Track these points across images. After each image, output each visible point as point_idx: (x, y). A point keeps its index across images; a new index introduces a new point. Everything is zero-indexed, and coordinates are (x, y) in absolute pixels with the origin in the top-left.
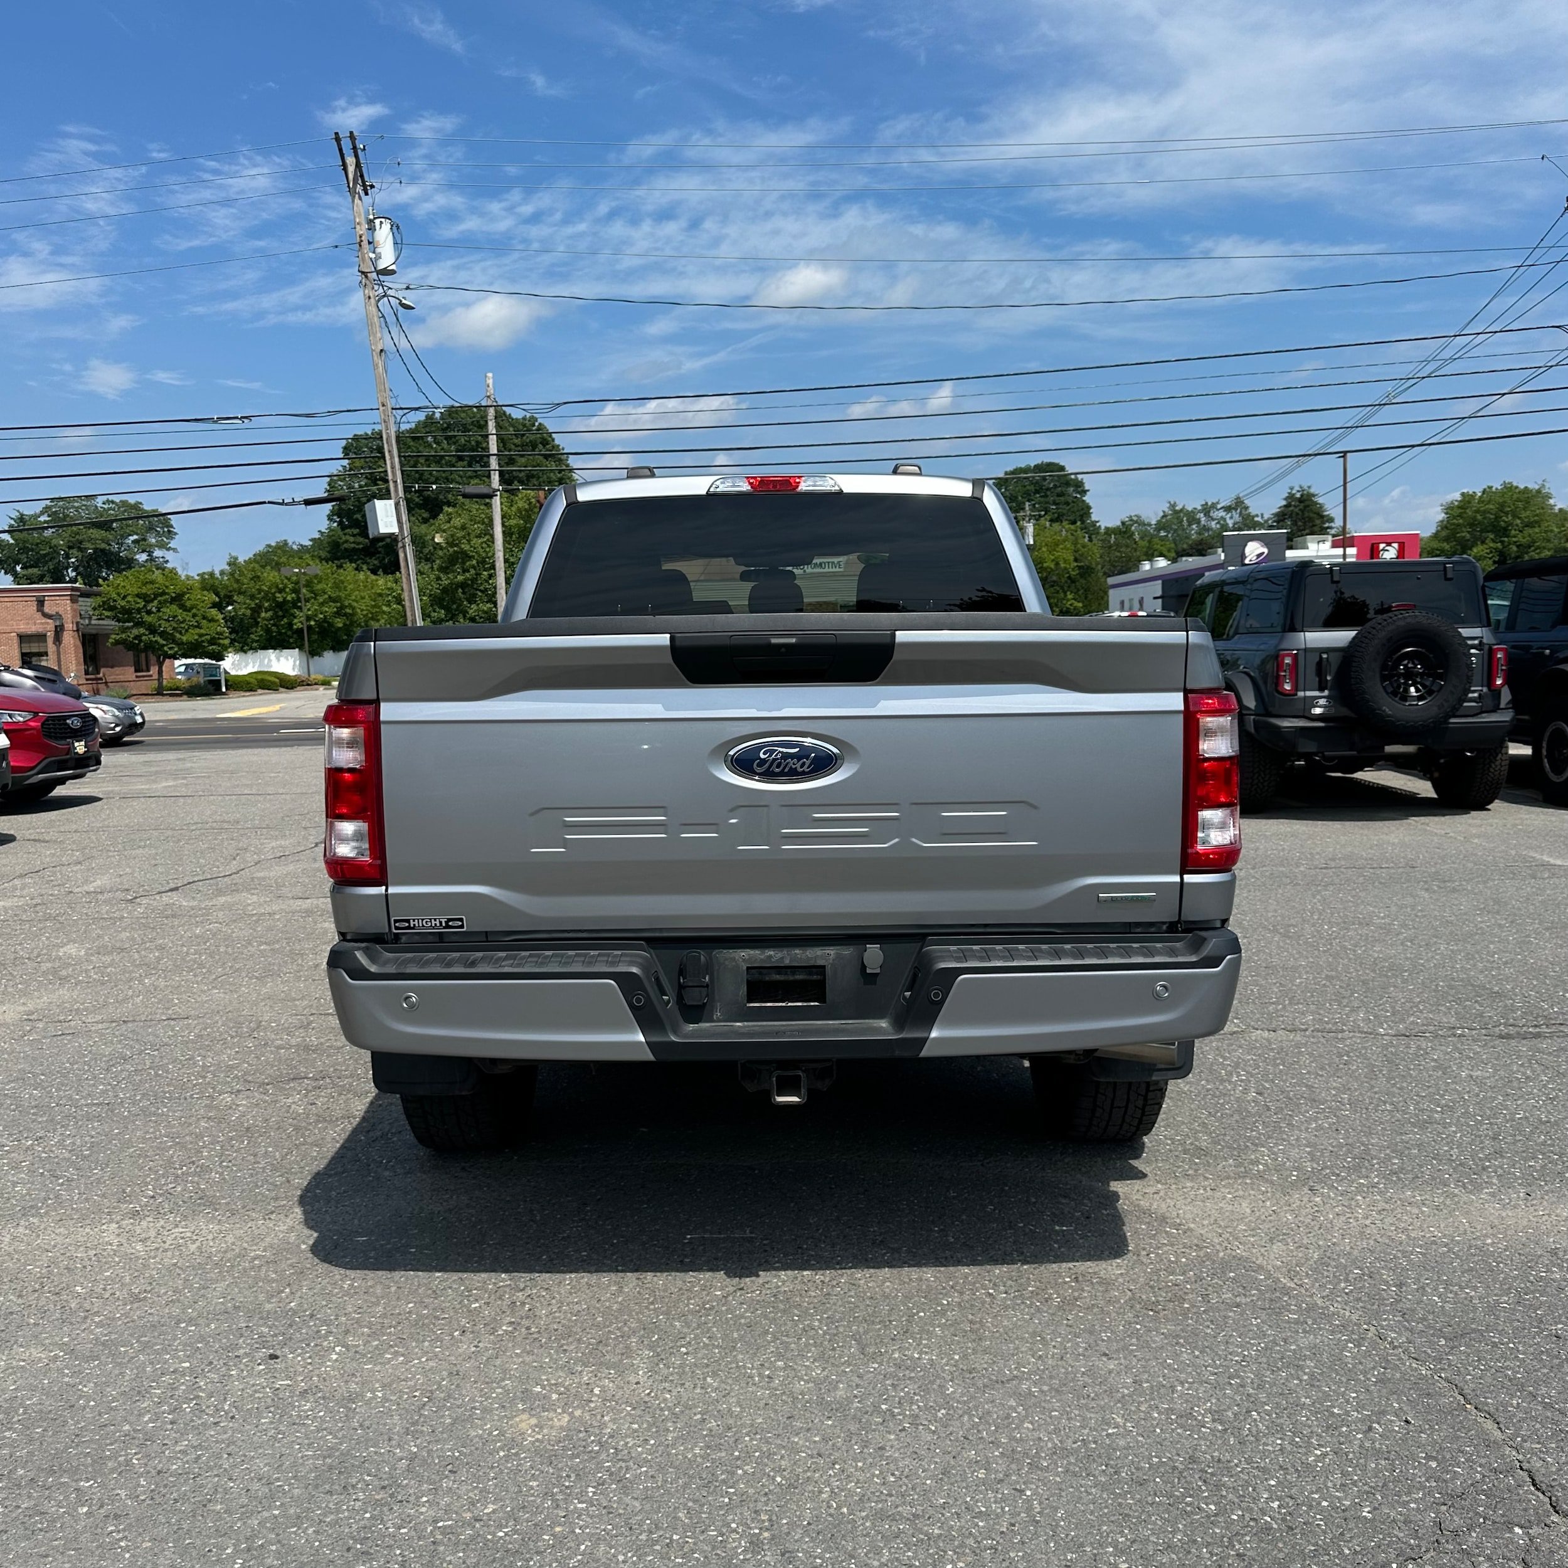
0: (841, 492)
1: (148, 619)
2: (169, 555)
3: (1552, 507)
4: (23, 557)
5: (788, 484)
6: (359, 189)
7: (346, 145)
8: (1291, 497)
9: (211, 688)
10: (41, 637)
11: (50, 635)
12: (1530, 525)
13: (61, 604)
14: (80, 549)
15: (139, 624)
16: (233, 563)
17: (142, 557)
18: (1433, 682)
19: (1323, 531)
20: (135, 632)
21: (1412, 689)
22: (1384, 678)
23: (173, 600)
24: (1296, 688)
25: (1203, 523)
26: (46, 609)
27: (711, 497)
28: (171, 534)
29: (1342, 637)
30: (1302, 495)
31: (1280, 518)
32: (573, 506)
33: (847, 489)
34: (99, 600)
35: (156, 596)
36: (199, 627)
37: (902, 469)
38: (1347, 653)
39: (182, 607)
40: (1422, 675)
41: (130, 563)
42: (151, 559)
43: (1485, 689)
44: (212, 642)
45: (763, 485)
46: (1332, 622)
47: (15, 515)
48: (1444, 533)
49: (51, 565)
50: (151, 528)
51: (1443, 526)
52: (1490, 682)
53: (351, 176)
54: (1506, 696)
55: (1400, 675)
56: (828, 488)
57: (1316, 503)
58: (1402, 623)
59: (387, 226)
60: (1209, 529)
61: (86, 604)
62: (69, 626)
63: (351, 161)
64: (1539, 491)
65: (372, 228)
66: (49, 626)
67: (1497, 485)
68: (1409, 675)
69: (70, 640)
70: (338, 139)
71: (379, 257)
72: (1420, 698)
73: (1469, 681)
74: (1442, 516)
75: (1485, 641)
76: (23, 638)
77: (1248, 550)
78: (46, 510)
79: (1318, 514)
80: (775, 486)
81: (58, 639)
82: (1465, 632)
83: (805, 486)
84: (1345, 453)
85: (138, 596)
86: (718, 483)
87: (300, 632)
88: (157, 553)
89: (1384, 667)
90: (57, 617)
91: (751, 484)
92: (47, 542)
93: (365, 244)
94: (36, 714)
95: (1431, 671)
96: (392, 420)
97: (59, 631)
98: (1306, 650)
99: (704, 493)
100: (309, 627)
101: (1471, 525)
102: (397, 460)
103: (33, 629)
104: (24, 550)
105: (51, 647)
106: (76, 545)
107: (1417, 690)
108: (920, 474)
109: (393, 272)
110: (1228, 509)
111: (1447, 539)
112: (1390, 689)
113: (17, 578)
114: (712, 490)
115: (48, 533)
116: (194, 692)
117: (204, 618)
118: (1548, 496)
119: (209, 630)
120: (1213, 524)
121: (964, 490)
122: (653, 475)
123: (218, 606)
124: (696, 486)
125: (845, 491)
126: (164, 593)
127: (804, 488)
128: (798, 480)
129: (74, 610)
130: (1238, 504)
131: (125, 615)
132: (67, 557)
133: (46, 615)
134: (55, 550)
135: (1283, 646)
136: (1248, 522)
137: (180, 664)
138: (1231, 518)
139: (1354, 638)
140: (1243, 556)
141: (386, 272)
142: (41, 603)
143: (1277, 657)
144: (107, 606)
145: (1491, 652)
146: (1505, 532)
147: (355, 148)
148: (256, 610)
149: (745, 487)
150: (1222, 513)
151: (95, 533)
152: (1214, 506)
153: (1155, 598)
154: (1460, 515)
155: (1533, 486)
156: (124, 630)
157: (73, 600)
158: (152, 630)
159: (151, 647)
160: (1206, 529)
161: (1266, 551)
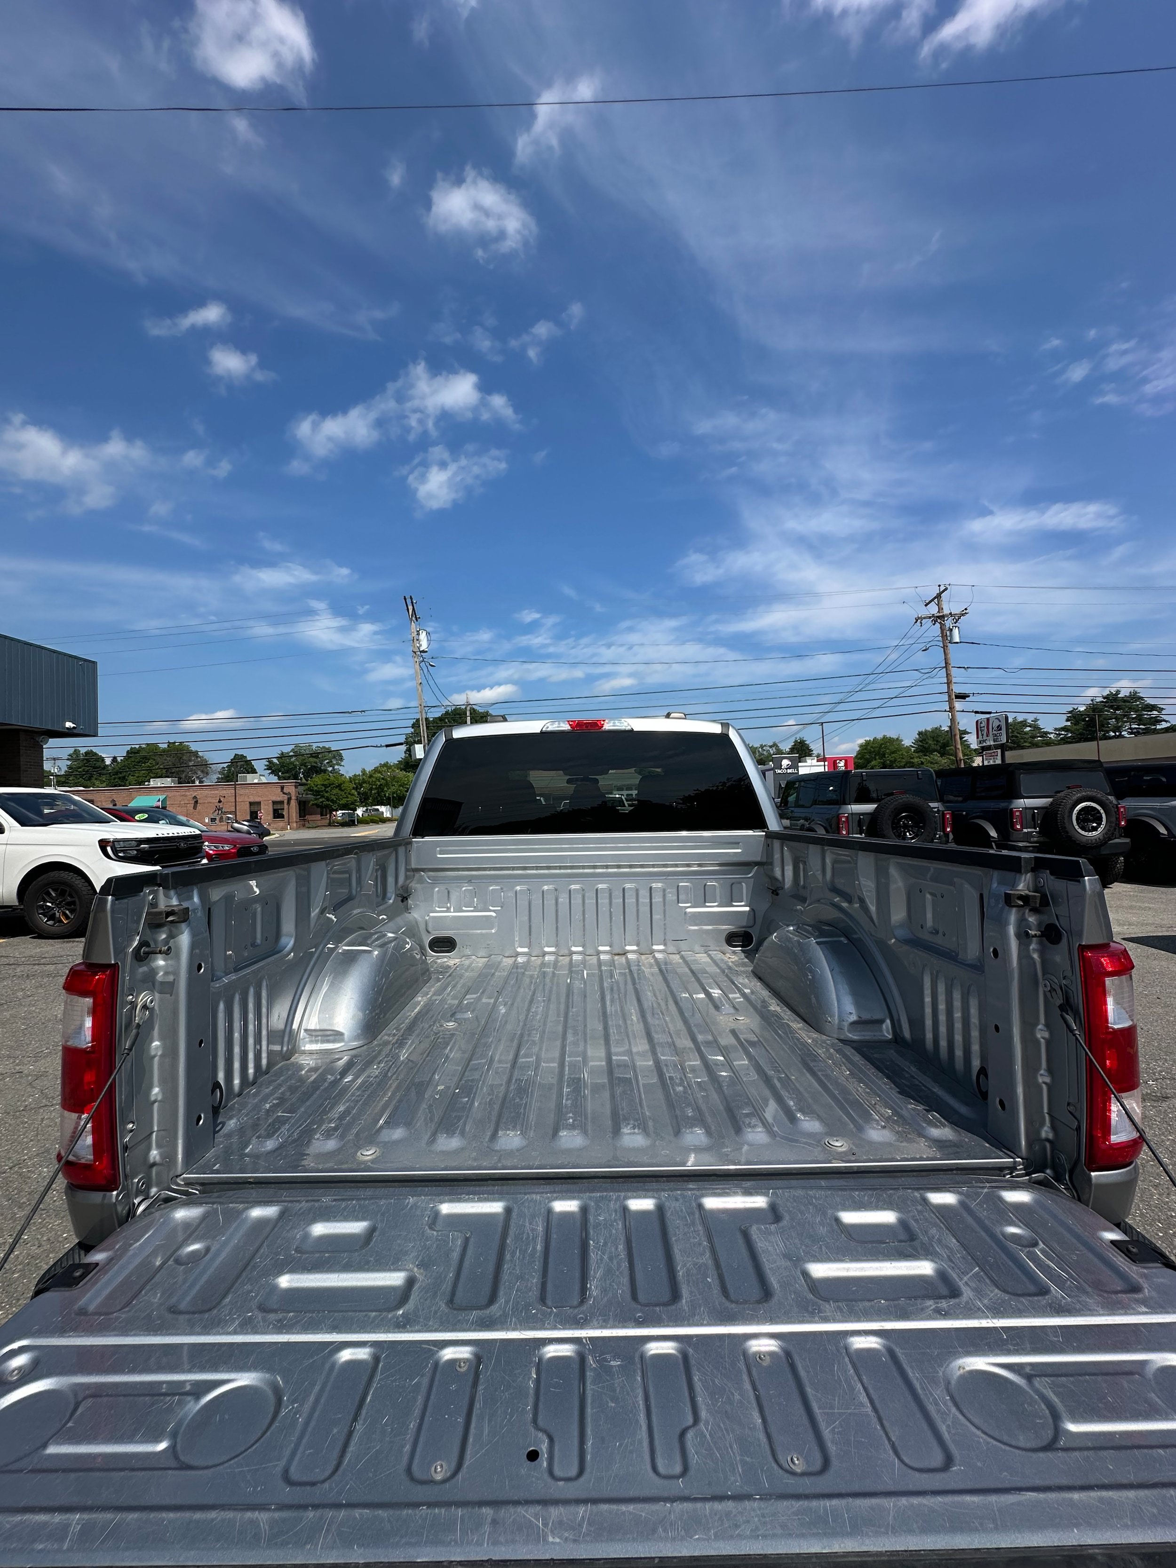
0: (632, 731)
1: (326, 795)
2: (341, 768)
3: (903, 745)
4: (283, 769)
5: (596, 725)
6: (414, 619)
7: (409, 601)
8: (796, 741)
9: (351, 823)
10: (282, 802)
11: (286, 802)
12: (893, 753)
13: (290, 788)
14: (305, 766)
15: (323, 796)
16: (364, 771)
17: (330, 769)
18: (918, 830)
19: (810, 755)
20: (321, 800)
21: (908, 834)
22: (893, 829)
23: (337, 787)
24: (848, 833)
26: (285, 791)
27: (544, 735)
28: (342, 759)
29: (870, 807)
30: (801, 741)
31: (792, 750)
32: (450, 742)
33: (636, 728)
34: (306, 787)
35: (330, 785)
36: (347, 797)
37: (672, 715)
38: (873, 815)
39: (341, 789)
40: (912, 827)
41: (325, 771)
42: (334, 769)
43: (942, 833)
44: (352, 803)
45: (578, 726)
46: (860, 800)
47: (280, 752)
48: (859, 756)
49: (293, 772)
50: (334, 757)
51: (859, 753)
52: (944, 830)
53: (410, 614)
54: (951, 836)
55: (901, 827)
56: (624, 728)
57: (809, 744)
58: (901, 801)
59: (424, 633)
60: (763, 754)
61: (301, 788)
62: (293, 798)
63: (410, 608)
64: (897, 739)
65: (418, 634)
66: (286, 797)
67: (880, 736)
68: (906, 826)
69: (293, 803)
70: (405, 599)
71: (421, 645)
72: (912, 839)
73: (936, 830)
74: (858, 749)
75: (940, 809)
76: (274, 803)
77: (783, 763)
78: (292, 750)
79: (811, 748)
80: (587, 727)
81: (289, 803)
82: (932, 805)
83: (608, 726)
84: (822, 723)
85: (323, 785)
86: (548, 725)
87: (389, 798)
88: (336, 767)
89: (893, 823)
90: (289, 794)
91: (570, 725)
92: (292, 763)
93: (415, 640)
94: (235, 846)
95: (916, 824)
96: (424, 711)
97: (289, 799)
98: (852, 814)
99: (539, 731)
100: (393, 797)
101: (870, 753)
102: (425, 728)
103: (278, 799)
104: (283, 766)
105: (286, 806)
106: (303, 764)
107: (910, 834)
108: (685, 719)
109: (426, 652)
110: (771, 747)
111: (860, 759)
112: (897, 834)
113: (279, 778)
114: (544, 729)
115: (293, 759)
116: (343, 824)
117: (349, 794)
118: (902, 741)
119: (351, 799)
120: (765, 753)
121: (716, 729)
122: (505, 720)
123: (356, 789)
124: (533, 727)
125: (635, 730)
126: (333, 784)
127: (607, 728)
128: (602, 723)
129: (296, 791)
130: (775, 745)
131: (317, 793)
132: (300, 769)
133: (284, 793)
134: (295, 766)
135: (840, 812)
136: (779, 752)
137: (340, 813)
139: (876, 808)
140: (781, 766)
141: (423, 651)
142: (282, 788)
143: (838, 818)
144: (310, 789)
145: (944, 815)
146: (884, 755)
147: (412, 602)
148: (371, 789)
149: (566, 727)
150: (768, 748)
151: (311, 759)
152: (765, 746)
154: (866, 749)
155: (895, 737)
156: (316, 799)
157: (296, 787)
158: (328, 799)
159: (327, 806)
161: (790, 763)
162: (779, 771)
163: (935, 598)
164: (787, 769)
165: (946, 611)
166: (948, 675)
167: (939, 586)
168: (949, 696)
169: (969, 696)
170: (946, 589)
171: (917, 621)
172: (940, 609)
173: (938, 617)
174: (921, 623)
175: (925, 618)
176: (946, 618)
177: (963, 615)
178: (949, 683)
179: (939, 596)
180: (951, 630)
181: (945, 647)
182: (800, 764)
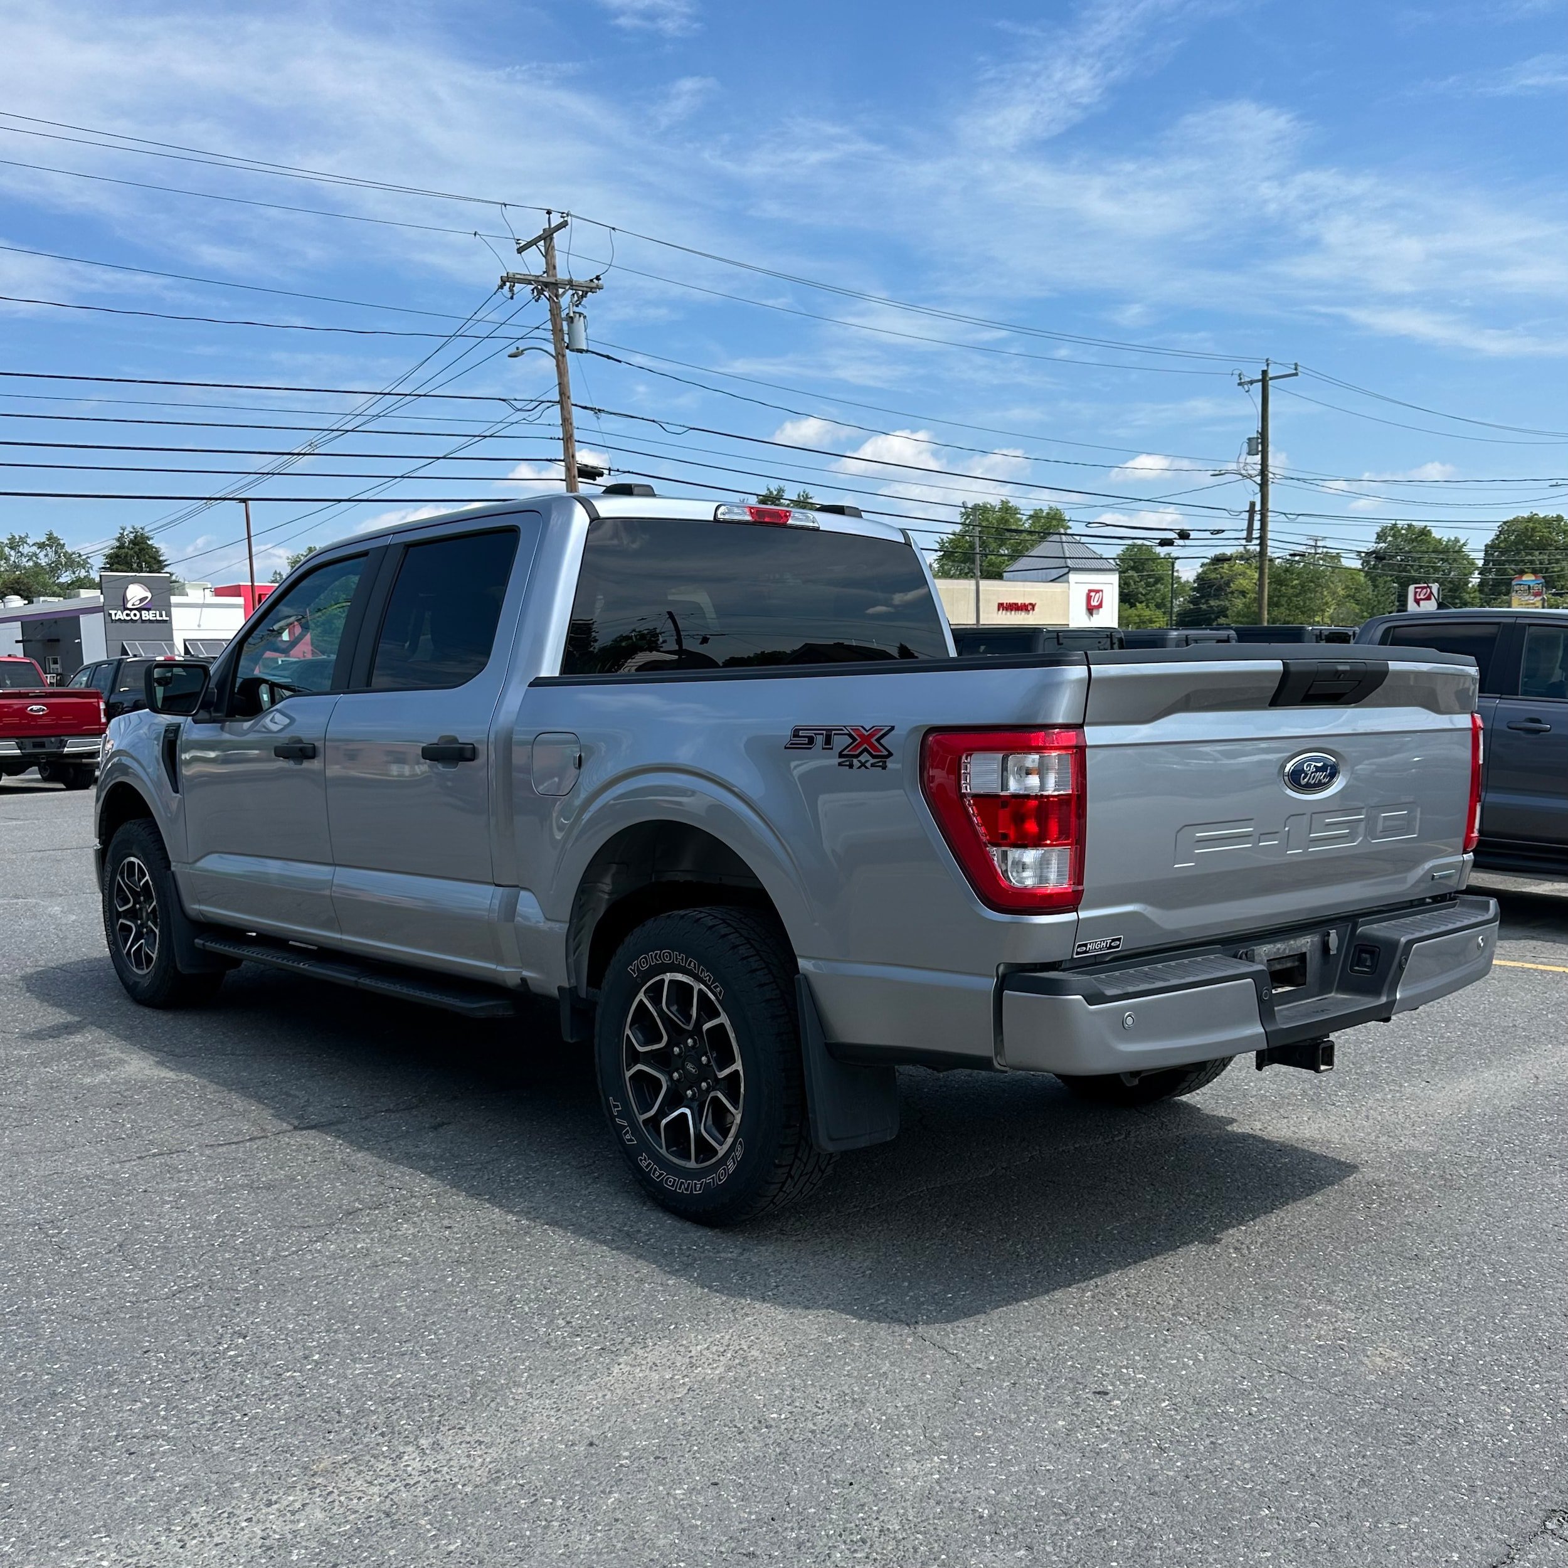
25: (12, 559)
30: (135, 537)
31: (122, 560)
57: (151, 547)
79: (155, 558)
130: (52, 541)
138: (46, 555)
140: (124, 600)
150: (35, 549)
152: (23, 540)
153: (17, 642)
160: (17, 566)
161: (149, 595)
162: (121, 615)
163: (540, 238)
164: (139, 610)
165: (562, 275)
166: (566, 421)
167: (549, 212)
168: (568, 469)
169: (601, 475)
170: (564, 225)
171: (504, 284)
172: (551, 267)
173: (546, 285)
174: (511, 290)
175: (521, 281)
176: (561, 291)
177: (592, 290)
178: (568, 440)
179: (547, 236)
180: (571, 320)
181: (559, 358)
182: (174, 599)
